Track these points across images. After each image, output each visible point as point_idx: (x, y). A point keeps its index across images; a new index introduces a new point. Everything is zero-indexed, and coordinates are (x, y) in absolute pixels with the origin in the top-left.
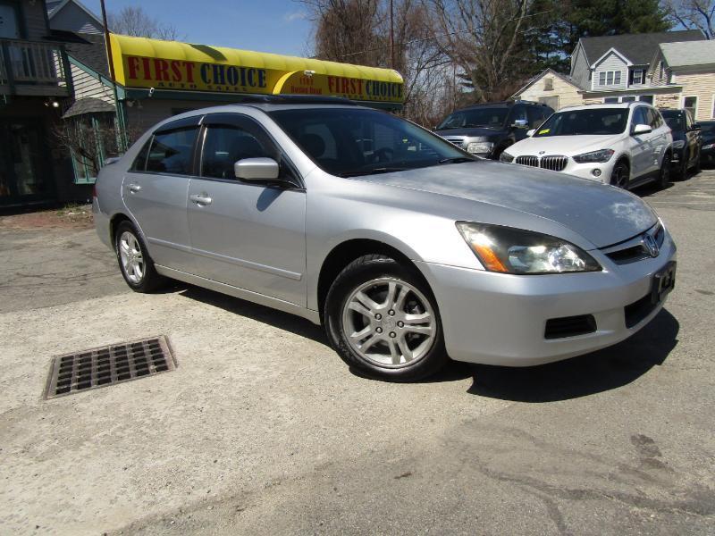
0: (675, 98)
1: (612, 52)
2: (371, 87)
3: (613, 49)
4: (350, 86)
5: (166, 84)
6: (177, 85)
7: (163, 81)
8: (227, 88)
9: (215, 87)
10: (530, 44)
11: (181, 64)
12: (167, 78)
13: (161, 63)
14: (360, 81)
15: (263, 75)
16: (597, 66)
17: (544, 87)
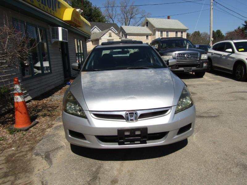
3: (96, 26)
8: (47, 9)
9: (42, 6)
15: (59, 6)
17: (109, 36)
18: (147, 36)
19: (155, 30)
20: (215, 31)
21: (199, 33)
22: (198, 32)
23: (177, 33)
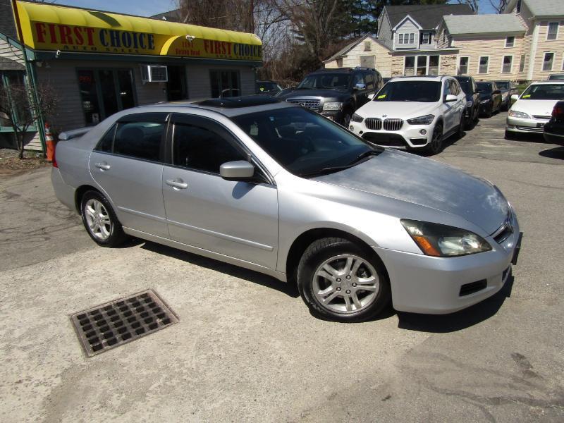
0: (454, 58)
1: (408, 19)
2: (238, 48)
3: (408, 16)
4: (221, 48)
5: (70, 47)
6: (80, 48)
7: (68, 45)
8: (123, 50)
9: (112, 49)
10: (347, 9)
11: (83, 30)
12: (70, 41)
13: (65, 29)
14: (229, 44)
15: (152, 38)
16: (397, 28)
17: (364, 48)
19: (533, 21)
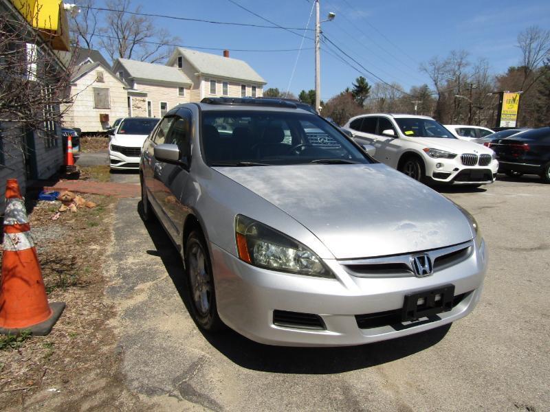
0: (144, 101)
17: (96, 78)
18: (181, 89)
19: (198, 77)
20: (307, 92)
21: (278, 93)
22: (276, 90)
23: (245, 89)
